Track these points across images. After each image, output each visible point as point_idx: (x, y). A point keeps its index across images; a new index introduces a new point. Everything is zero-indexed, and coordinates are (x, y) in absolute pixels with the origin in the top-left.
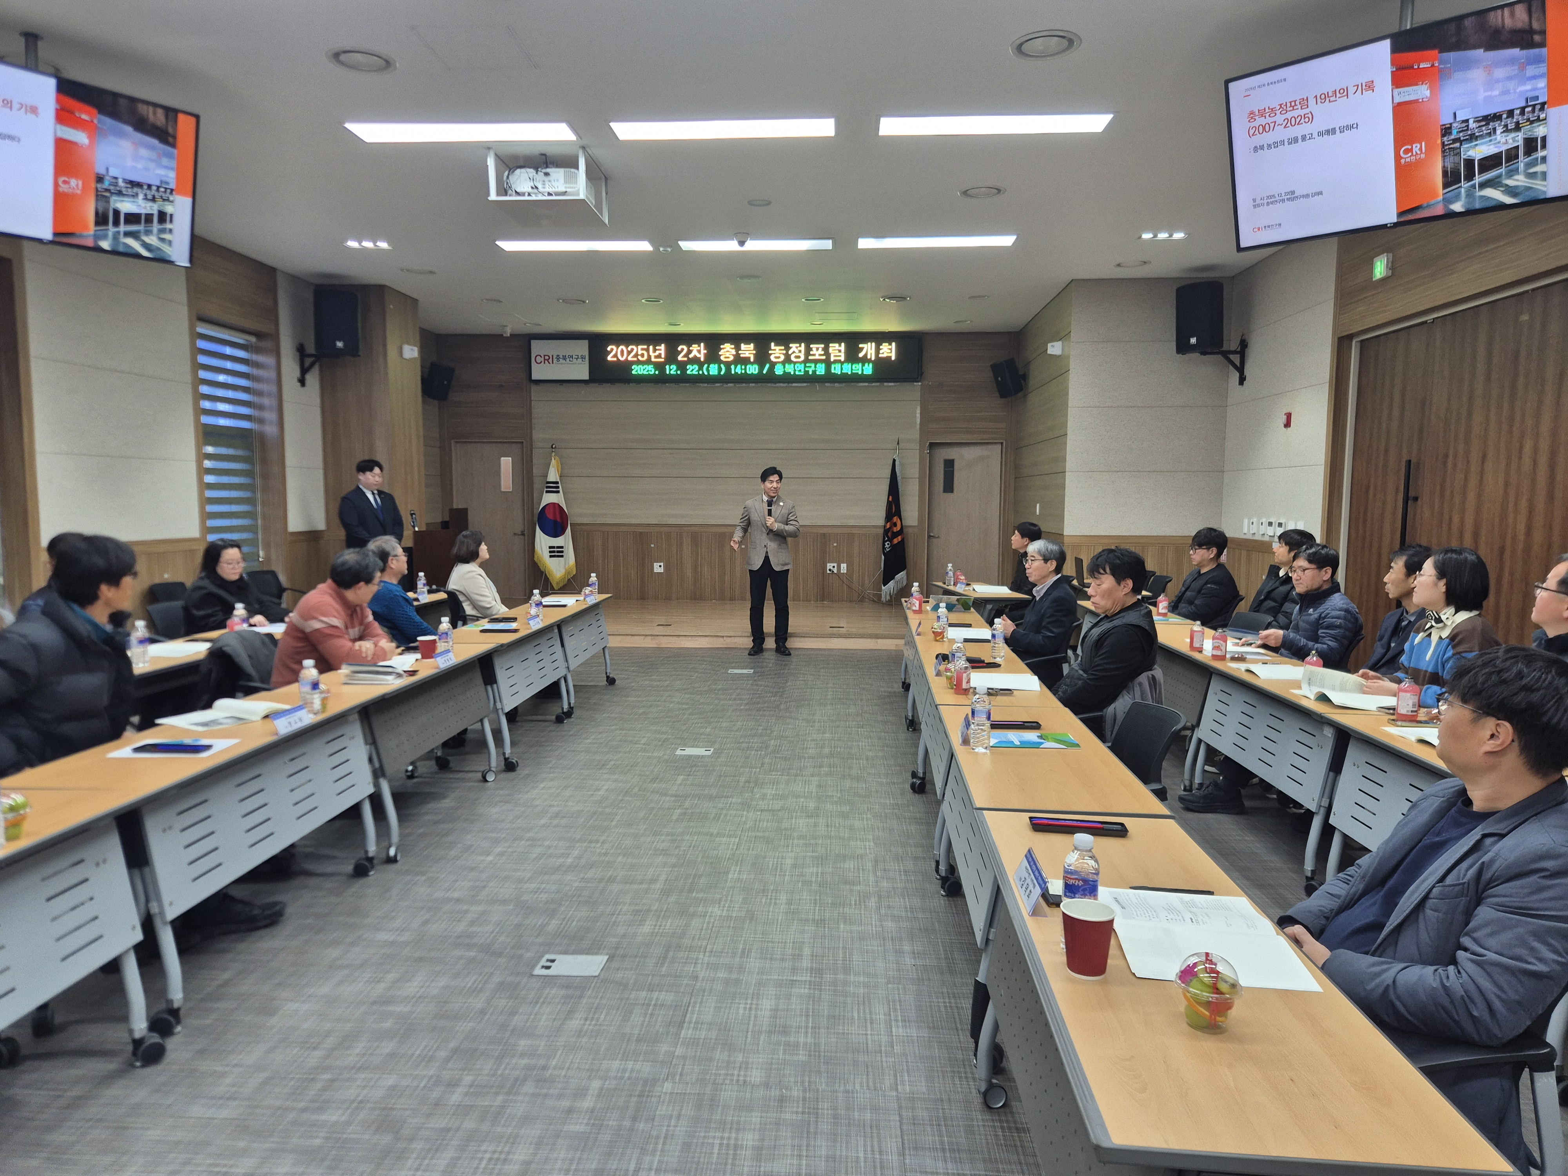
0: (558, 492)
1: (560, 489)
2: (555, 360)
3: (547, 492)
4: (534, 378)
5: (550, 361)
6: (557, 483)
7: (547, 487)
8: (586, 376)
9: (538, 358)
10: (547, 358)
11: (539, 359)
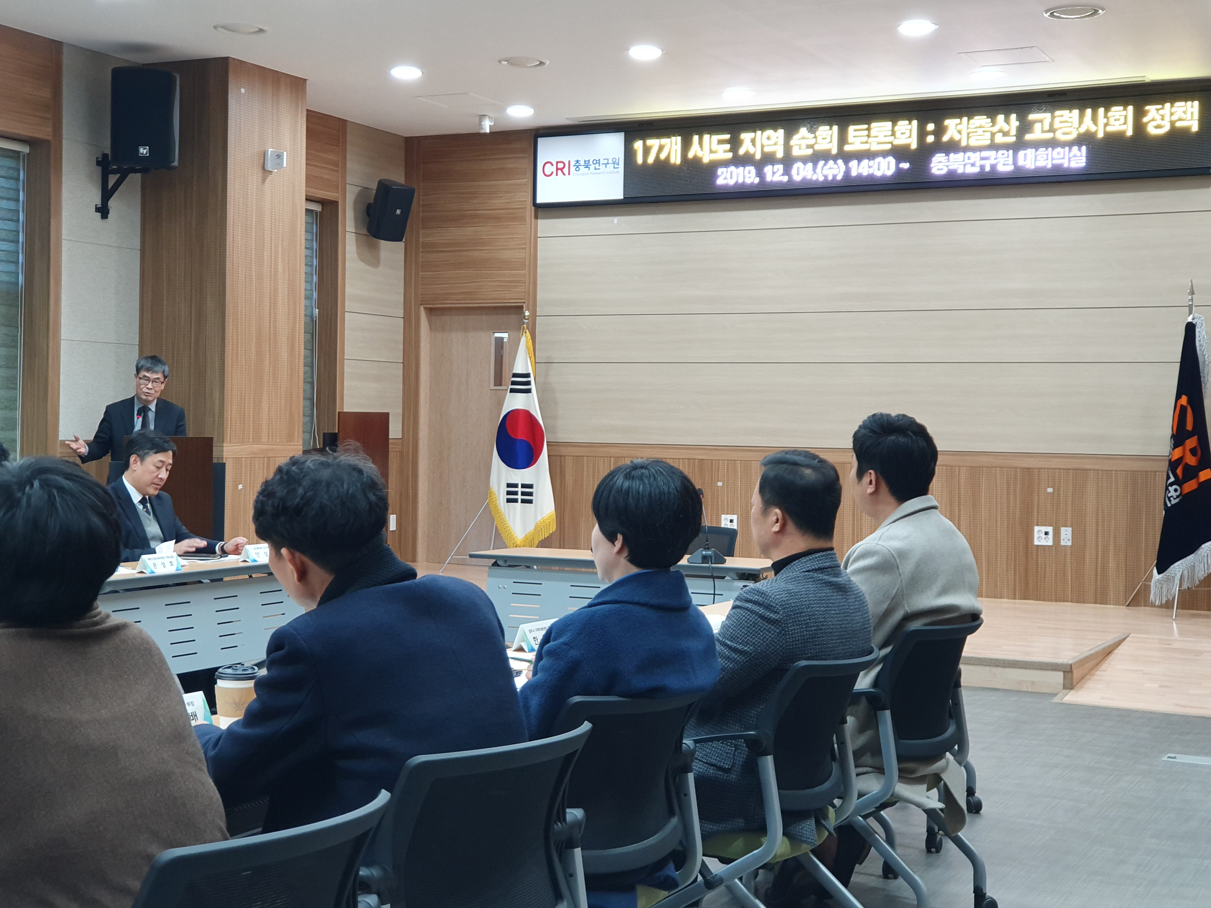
0: (528, 391)
1: (533, 386)
2: (573, 168)
3: (512, 391)
4: (539, 200)
5: (566, 170)
6: (527, 375)
7: (513, 383)
8: (619, 195)
9: (548, 165)
10: (560, 166)
11: (549, 169)
